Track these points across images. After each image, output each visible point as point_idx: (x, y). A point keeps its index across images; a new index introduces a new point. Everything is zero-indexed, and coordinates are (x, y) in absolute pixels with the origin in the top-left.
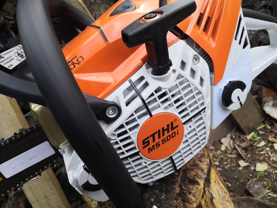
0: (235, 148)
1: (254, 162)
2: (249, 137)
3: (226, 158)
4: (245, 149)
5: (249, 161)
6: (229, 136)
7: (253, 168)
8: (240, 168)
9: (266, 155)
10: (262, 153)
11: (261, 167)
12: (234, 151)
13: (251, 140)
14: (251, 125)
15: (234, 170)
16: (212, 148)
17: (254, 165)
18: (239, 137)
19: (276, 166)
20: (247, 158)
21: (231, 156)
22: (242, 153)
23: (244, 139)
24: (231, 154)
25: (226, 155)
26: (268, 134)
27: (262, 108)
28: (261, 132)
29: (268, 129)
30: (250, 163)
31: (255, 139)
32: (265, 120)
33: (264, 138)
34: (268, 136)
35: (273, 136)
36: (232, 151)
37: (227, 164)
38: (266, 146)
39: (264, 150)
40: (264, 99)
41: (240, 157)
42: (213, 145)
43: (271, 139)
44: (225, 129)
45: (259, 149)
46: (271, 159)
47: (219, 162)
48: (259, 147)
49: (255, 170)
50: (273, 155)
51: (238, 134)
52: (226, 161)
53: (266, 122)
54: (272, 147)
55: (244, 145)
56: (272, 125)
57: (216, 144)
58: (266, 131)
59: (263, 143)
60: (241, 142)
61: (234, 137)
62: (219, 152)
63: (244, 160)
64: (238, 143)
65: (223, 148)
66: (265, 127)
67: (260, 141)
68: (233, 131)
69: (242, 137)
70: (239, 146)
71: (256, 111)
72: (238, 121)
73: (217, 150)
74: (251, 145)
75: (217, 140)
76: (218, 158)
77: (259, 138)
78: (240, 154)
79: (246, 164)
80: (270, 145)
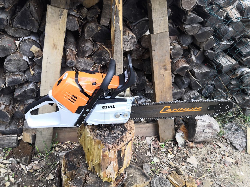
0: (150, 145)
1: (154, 156)
2: (160, 144)
3: (143, 147)
4: (155, 148)
5: (153, 154)
6: (152, 137)
7: (152, 158)
8: (146, 155)
9: (162, 156)
10: (161, 154)
11: (156, 160)
12: (149, 146)
13: (160, 146)
14: (165, 139)
15: (143, 155)
16: (140, 138)
17: (153, 157)
18: (156, 141)
19: (162, 163)
20: (153, 153)
21: (146, 147)
22: (152, 149)
23: (158, 143)
24: (147, 146)
25: (144, 145)
26: (170, 148)
27: (175, 134)
28: (167, 145)
29: (172, 145)
30: (152, 155)
31: (162, 147)
32: (173, 140)
33: (167, 148)
34: (169, 149)
35: (172, 150)
36: (148, 145)
37: (142, 150)
38: (165, 152)
39: (163, 154)
40: (178, 131)
41: (150, 150)
42: (141, 137)
43: (169, 150)
44: (152, 133)
45: (161, 152)
46: (163, 159)
47: (139, 147)
48: (161, 151)
49: (152, 160)
50: (165, 158)
51: (156, 139)
52: (142, 148)
53: (173, 142)
54: (167, 154)
55: (155, 146)
56: (174, 145)
57: (143, 138)
58: (170, 146)
59: (164, 150)
60: (155, 144)
61: (154, 139)
62: (142, 142)
63: (151, 152)
64: (153, 143)
65: (145, 142)
66: (171, 144)
67: (164, 148)
68: (155, 136)
69: (157, 142)
70: (153, 145)
71: (172, 134)
72: (160, 133)
73: (142, 141)
74: (159, 148)
75: (145, 136)
76: (139, 145)
77: (165, 147)
78: (151, 149)
79: (150, 155)
80: (167, 153)
